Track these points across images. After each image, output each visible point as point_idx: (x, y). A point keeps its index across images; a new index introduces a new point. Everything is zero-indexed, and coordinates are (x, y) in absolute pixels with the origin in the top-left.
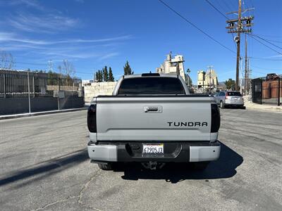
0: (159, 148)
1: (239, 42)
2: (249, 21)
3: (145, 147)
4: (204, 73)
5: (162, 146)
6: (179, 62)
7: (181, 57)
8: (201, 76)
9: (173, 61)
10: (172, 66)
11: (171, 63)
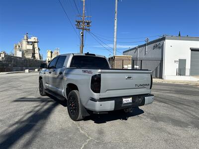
0: (130, 100)
1: (83, 35)
2: (88, 23)
3: (124, 100)
4: (52, 52)
5: (131, 99)
6: (35, 42)
7: (36, 38)
8: (49, 54)
9: (29, 40)
10: (28, 44)
11: (28, 42)
